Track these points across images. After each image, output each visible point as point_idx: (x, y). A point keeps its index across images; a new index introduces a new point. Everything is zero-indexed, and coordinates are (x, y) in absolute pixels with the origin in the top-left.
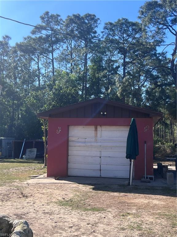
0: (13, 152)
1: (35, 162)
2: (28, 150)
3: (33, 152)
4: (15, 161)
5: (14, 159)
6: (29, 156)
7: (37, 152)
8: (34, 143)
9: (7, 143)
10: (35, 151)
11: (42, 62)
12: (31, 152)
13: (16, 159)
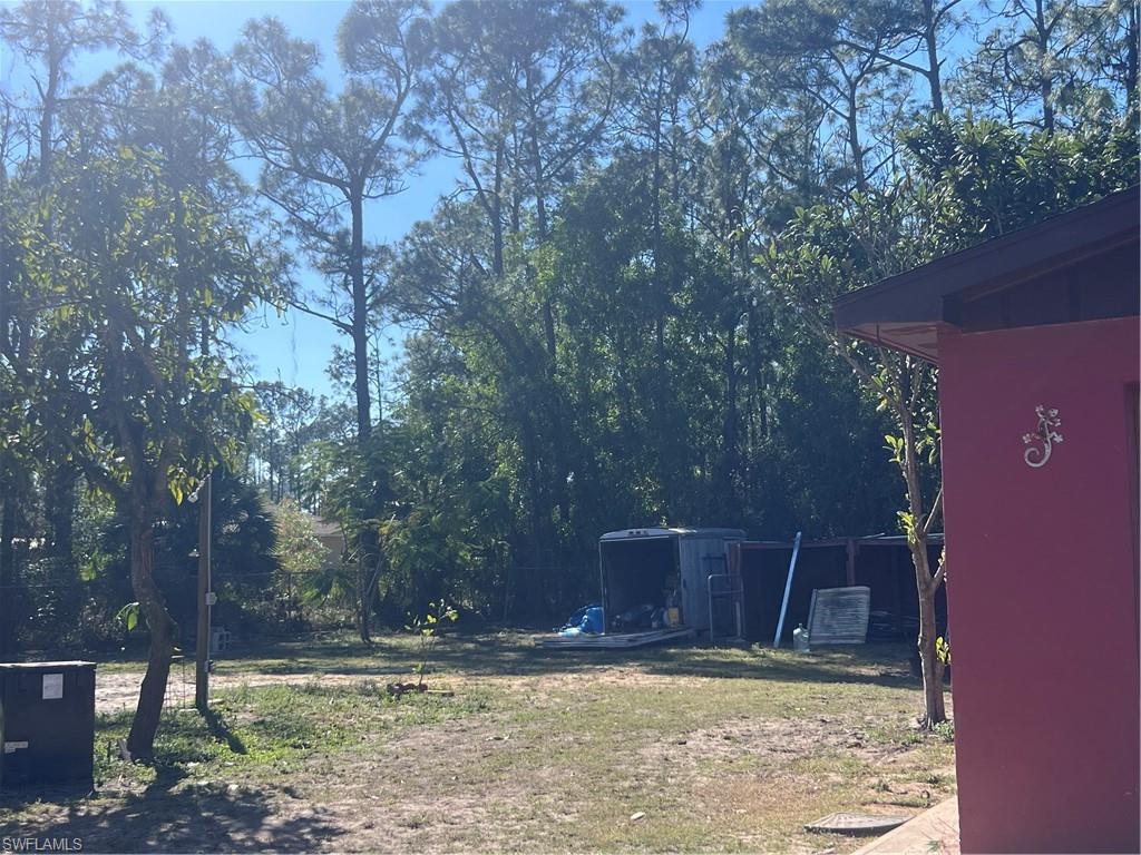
0: (738, 605)
1: (865, 671)
2: (820, 596)
3: (849, 603)
4: (748, 659)
5: (746, 647)
6: (828, 627)
7: (873, 605)
8: (852, 552)
9: (705, 559)
10: (858, 600)
11: (873, 121)
12: (836, 604)
13: (755, 647)
